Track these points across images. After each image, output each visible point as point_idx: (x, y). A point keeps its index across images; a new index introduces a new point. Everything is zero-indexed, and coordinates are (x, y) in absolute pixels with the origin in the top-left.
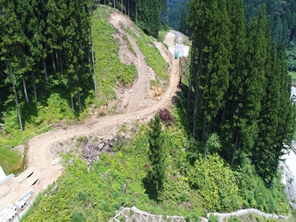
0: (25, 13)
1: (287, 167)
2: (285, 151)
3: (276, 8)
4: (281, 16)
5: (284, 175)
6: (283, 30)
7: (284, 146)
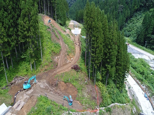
0: (7, 26)
1: (128, 82)
2: (127, 76)
3: (119, 8)
4: (121, 12)
5: (126, 86)
6: (122, 19)
7: (126, 74)
